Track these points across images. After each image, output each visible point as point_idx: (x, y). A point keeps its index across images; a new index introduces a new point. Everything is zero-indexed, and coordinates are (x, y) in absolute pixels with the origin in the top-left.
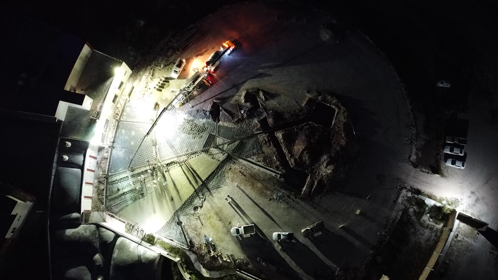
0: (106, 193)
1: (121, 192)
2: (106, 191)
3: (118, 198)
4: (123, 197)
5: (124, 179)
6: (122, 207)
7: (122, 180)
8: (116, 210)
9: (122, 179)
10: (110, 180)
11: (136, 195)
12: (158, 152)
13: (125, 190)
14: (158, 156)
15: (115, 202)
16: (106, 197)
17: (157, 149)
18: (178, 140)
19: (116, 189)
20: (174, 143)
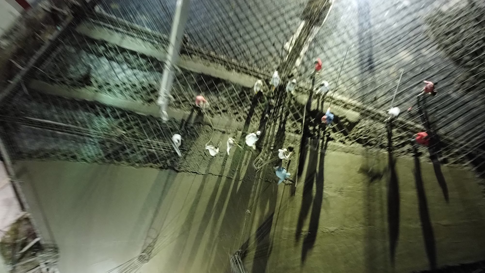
0: (40, 62)
1: (87, 93)
2: (47, 55)
3: (66, 107)
4: (82, 115)
5: (132, 58)
6: (53, 146)
7: (120, 57)
8: (28, 144)
9: (123, 50)
10: (83, 29)
11: (130, 139)
12: (305, 49)
13: (107, 99)
14: (298, 62)
15: (46, 113)
16: (31, 75)
17: (310, 39)
18: (405, 56)
19: (83, 72)
20: (381, 57)
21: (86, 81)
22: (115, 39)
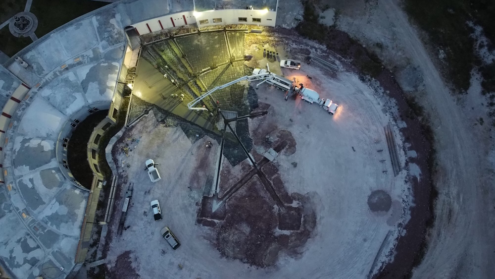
0: (157, 42)
2: (160, 41)
4: (158, 57)
6: (149, 59)
7: (172, 51)
8: (145, 55)
10: (169, 41)
13: (164, 57)
14: (202, 74)
15: (152, 52)
16: (154, 43)
17: (208, 71)
19: (163, 49)
21: (163, 51)
22: (174, 47)
